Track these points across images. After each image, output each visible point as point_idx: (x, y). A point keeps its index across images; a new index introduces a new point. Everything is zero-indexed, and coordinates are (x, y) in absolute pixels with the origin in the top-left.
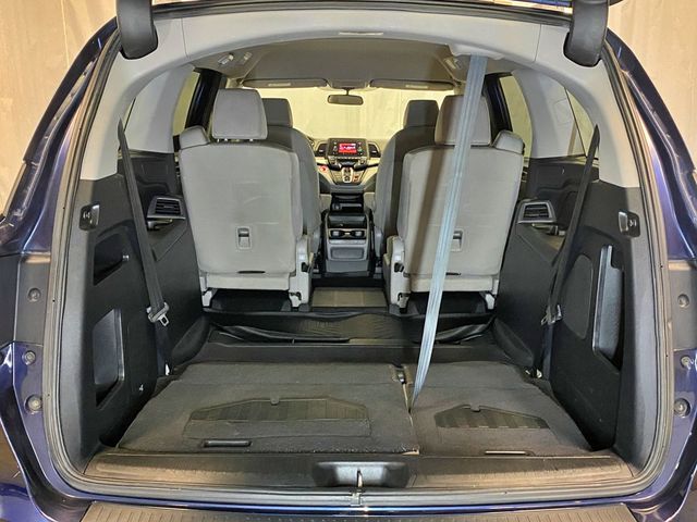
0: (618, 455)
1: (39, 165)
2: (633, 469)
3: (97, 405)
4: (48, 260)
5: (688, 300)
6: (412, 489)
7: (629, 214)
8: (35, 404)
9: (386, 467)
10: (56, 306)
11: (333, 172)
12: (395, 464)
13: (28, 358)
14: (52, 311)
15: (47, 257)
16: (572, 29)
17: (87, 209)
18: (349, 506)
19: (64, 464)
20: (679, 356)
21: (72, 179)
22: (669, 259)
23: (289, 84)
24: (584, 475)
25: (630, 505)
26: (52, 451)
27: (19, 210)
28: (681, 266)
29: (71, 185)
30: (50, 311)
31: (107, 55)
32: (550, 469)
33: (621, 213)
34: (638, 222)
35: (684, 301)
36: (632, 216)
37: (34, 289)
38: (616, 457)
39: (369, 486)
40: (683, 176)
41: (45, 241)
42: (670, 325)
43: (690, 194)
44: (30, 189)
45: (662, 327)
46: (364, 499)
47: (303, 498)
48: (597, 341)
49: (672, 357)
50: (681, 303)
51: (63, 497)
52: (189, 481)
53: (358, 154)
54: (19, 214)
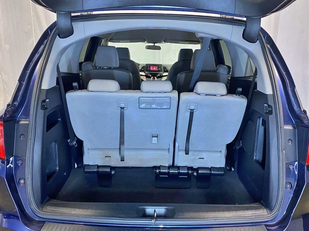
0: (263, 205)
1: (24, 83)
2: (268, 211)
3: (47, 181)
4: (28, 122)
5: (292, 141)
6: (176, 218)
7: (268, 105)
8: (22, 181)
9: (166, 209)
10: (31, 141)
11: (148, 79)
12: (170, 207)
13: (19, 163)
14: (30, 143)
15: (27, 121)
16: (246, 27)
17: (44, 101)
18: (151, 225)
19: (34, 206)
20: (288, 165)
21: (38, 89)
22: (284, 124)
23: (129, 41)
24: (248, 213)
25: (266, 226)
26: (29, 201)
27: (16, 102)
28: (289, 127)
29: (38, 91)
30: (29, 144)
31: (53, 36)
32: (234, 210)
33: (265, 105)
34: (272, 108)
35: (290, 142)
36: (269, 106)
37: (22, 134)
38: (261, 206)
39: (159, 217)
40: (291, 90)
41: (26, 114)
42: (284, 152)
43: (293, 98)
44: (21, 93)
45: (281, 152)
46: (157, 222)
47: (132, 221)
48: (256, 157)
49: (285, 165)
50: (289, 143)
51: (34, 220)
52: (85, 214)
53: (159, 71)
54: (16, 103)
